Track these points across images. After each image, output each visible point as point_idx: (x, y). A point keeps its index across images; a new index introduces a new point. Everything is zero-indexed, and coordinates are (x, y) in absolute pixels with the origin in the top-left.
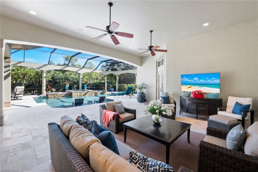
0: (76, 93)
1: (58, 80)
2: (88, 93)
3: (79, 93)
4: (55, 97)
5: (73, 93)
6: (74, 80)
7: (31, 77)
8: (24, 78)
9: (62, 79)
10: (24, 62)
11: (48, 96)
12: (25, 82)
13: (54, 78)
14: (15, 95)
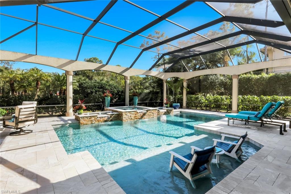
0: (128, 114)
1: (88, 89)
2: (148, 113)
3: (133, 114)
4: (92, 123)
5: (123, 114)
6: (112, 89)
7: (48, 84)
8: (37, 87)
9: (95, 88)
10: (36, 55)
11: (81, 122)
12: (39, 93)
13: (82, 86)
14: (17, 123)
